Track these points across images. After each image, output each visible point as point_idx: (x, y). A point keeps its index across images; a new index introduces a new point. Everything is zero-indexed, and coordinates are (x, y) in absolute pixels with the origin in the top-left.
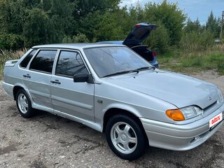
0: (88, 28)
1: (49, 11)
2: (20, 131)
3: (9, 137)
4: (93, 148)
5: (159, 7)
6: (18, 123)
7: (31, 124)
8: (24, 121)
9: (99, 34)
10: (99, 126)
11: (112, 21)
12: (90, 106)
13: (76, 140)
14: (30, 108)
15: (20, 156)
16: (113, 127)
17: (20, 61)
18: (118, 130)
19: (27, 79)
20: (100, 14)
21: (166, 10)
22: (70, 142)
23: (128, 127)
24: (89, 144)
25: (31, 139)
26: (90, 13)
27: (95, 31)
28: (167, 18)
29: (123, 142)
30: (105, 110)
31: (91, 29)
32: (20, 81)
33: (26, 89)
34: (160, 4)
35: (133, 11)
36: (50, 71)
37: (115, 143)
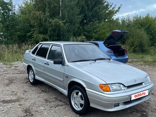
0: (89, 32)
1: (64, 21)
2: (26, 92)
3: (19, 94)
4: (62, 106)
5: (144, 19)
6: (27, 87)
7: (34, 88)
8: (30, 87)
9: (96, 36)
10: (65, 92)
11: (106, 28)
12: (62, 79)
13: (54, 100)
14: (34, 79)
15: (20, 105)
16: (73, 93)
17: (32, 50)
18: (75, 95)
19: (34, 61)
20: (98, 23)
21: (148, 21)
22: (51, 101)
23: (80, 94)
24: (60, 103)
25: (30, 96)
26: (92, 23)
27: (94, 34)
28: (149, 27)
29: (77, 103)
30: (69, 82)
31: (91, 33)
32: (31, 62)
33: (33, 67)
34: (144, 17)
35: (123, 21)
36: (45, 57)
37: (73, 103)
